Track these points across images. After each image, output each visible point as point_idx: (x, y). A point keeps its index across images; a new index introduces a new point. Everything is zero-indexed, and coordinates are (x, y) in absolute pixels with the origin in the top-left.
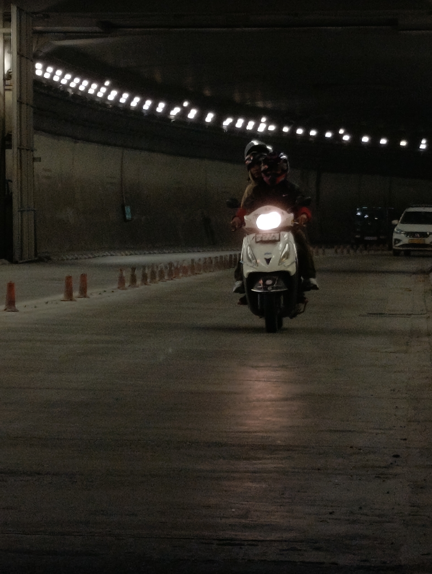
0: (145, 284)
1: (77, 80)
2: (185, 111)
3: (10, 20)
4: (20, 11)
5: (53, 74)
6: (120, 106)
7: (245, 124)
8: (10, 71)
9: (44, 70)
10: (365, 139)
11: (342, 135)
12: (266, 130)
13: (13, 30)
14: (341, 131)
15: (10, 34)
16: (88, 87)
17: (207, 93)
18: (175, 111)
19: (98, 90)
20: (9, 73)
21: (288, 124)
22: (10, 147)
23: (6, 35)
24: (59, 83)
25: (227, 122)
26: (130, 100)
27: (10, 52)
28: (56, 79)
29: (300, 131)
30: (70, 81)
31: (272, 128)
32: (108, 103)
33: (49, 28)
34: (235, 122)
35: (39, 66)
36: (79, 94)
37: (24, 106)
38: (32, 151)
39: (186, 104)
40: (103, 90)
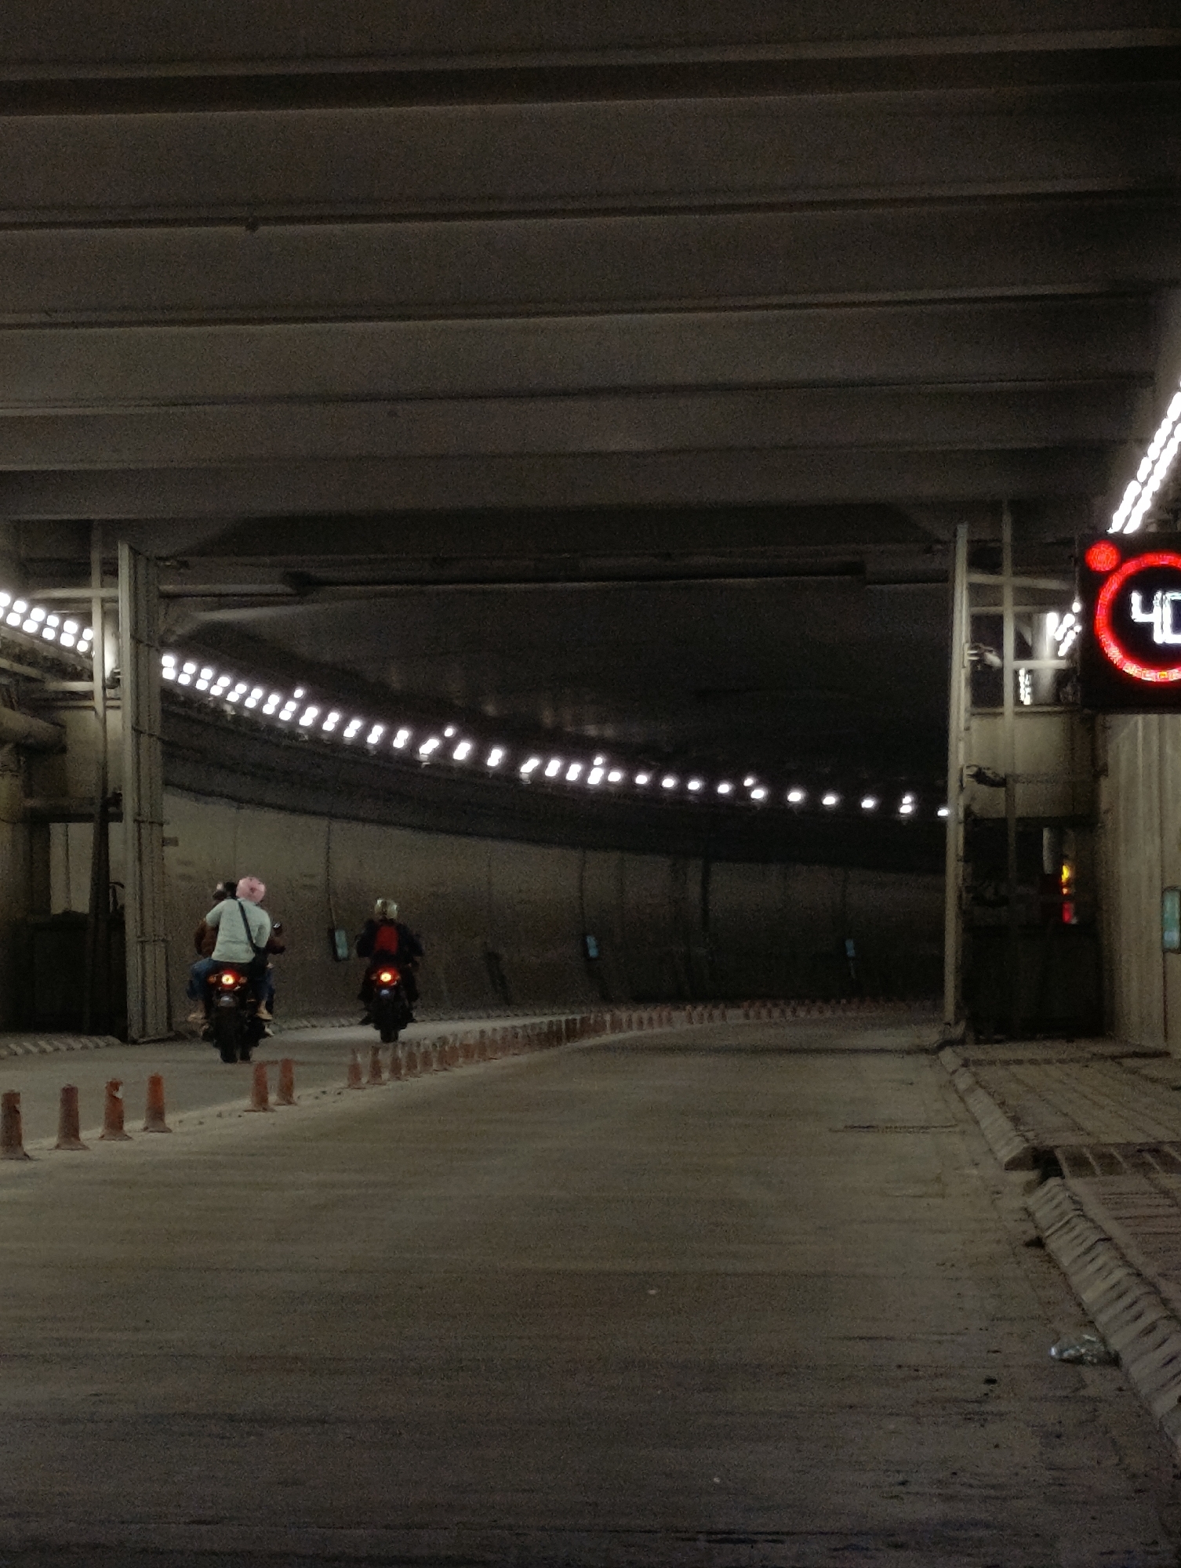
0: (399, 1079)
1: (241, 688)
2: (449, 746)
3: (115, 573)
4: (135, 553)
5: (196, 677)
6: (324, 737)
7: (564, 769)
8: (116, 671)
9: (179, 669)
10: (795, 796)
11: (750, 789)
12: (605, 781)
13: (123, 592)
14: (749, 782)
15: (115, 600)
16: (263, 701)
17: (490, 709)
18: (429, 747)
19: (280, 707)
20: (114, 674)
21: (647, 768)
22: (119, 817)
23: (108, 602)
24: (207, 693)
25: (529, 766)
26: (342, 725)
27: (117, 636)
28: (201, 685)
29: (669, 783)
30: (227, 690)
31: (616, 776)
32: (300, 731)
33: (189, 588)
34: (544, 766)
35: (168, 661)
36: (246, 714)
37: (144, 739)
38: (161, 825)
39: (449, 732)
40: (291, 706)
